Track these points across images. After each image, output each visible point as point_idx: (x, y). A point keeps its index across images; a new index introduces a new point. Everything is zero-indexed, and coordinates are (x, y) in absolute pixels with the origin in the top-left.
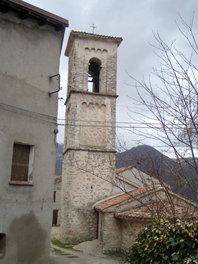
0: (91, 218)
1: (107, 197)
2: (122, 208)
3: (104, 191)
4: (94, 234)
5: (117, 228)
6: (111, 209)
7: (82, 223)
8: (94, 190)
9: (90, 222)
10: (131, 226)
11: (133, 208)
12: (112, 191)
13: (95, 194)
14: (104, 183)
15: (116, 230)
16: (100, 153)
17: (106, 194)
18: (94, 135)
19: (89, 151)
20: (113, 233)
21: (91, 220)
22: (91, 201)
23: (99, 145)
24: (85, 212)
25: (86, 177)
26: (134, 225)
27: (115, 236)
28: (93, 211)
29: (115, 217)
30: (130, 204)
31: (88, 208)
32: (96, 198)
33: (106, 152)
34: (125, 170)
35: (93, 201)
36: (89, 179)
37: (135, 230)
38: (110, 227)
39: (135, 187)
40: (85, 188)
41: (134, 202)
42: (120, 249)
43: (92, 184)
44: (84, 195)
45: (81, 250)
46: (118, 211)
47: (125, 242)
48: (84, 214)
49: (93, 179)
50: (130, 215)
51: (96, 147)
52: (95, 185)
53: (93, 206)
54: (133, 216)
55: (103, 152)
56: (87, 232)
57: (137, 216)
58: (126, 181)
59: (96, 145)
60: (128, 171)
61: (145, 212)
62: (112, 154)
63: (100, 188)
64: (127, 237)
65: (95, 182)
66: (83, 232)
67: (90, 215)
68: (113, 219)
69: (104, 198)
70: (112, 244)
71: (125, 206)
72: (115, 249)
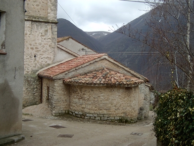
0: (35, 84)
1: (49, 65)
2: (70, 75)
3: (46, 60)
4: (38, 99)
5: (65, 93)
6: (61, 76)
7: (27, 89)
8: (37, 58)
9: (34, 88)
10: (81, 91)
11: (80, 75)
12: (54, 60)
13: (38, 62)
14: (47, 53)
15: (64, 94)
16: (42, 23)
17: (48, 63)
18: (37, 5)
19: (32, 21)
20: (62, 97)
21: (35, 86)
22: (34, 69)
23: (42, 16)
24: (29, 79)
25: (30, 47)
26: (83, 90)
27: (64, 100)
28: (37, 78)
29: (64, 83)
30: (78, 71)
31: (32, 76)
32: (39, 66)
33: (49, 22)
34: (62, 41)
35: (36, 68)
36: (32, 49)
37: (84, 94)
38: (60, 92)
39: (75, 56)
40: (29, 57)
41: (80, 70)
42: (69, 111)
43: (35, 53)
44: (28, 63)
45: (30, 113)
46: (66, 77)
47: (74, 105)
48: (28, 81)
49: (36, 48)
50: (80, 81)
51: (39, 18)
52: (38, 54)
53: (37, 73)
54: (83, 82)
55: (45, 22)
56: (31, 97)
57: (87, 82)
58: (67, 50)
59: (39, 15)
60: (65, 41)
61: (93, 78)
62: (54, 25)
63: (42, 57)
64: (77, 100)
65: (38, 51)
66: (28, 97)
67: (34, 82)
68: (62, 85)
69: (46, 66)
70: (61, 107)
71: (73, 73)
72: (64, 112)
